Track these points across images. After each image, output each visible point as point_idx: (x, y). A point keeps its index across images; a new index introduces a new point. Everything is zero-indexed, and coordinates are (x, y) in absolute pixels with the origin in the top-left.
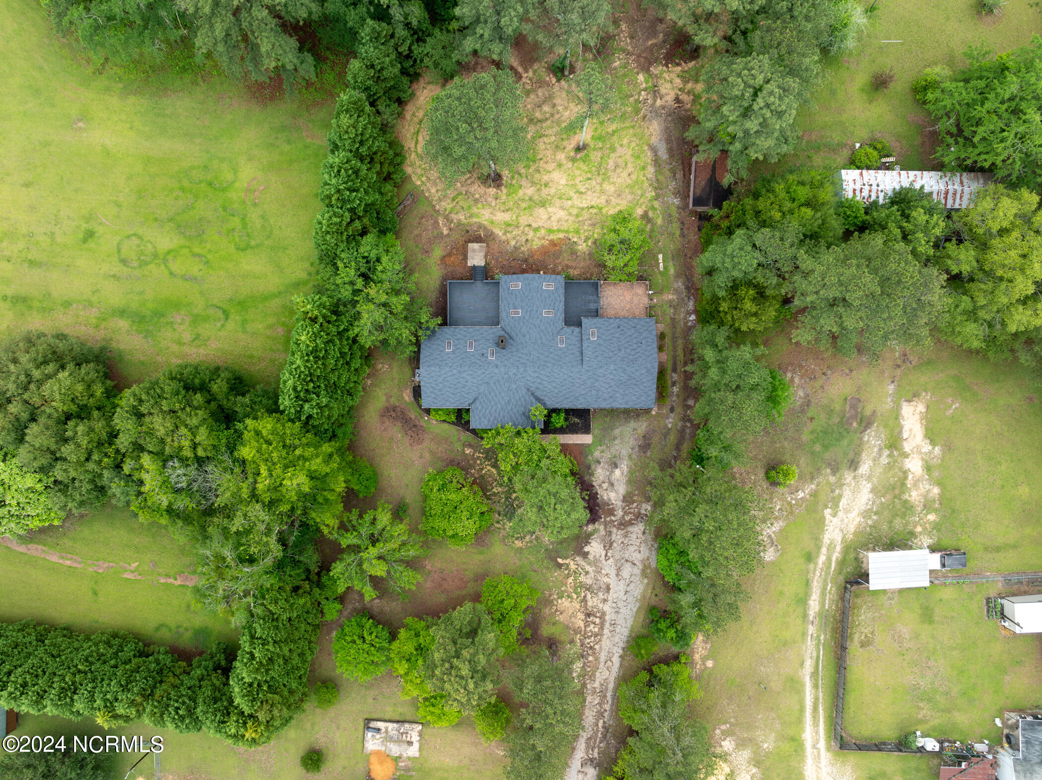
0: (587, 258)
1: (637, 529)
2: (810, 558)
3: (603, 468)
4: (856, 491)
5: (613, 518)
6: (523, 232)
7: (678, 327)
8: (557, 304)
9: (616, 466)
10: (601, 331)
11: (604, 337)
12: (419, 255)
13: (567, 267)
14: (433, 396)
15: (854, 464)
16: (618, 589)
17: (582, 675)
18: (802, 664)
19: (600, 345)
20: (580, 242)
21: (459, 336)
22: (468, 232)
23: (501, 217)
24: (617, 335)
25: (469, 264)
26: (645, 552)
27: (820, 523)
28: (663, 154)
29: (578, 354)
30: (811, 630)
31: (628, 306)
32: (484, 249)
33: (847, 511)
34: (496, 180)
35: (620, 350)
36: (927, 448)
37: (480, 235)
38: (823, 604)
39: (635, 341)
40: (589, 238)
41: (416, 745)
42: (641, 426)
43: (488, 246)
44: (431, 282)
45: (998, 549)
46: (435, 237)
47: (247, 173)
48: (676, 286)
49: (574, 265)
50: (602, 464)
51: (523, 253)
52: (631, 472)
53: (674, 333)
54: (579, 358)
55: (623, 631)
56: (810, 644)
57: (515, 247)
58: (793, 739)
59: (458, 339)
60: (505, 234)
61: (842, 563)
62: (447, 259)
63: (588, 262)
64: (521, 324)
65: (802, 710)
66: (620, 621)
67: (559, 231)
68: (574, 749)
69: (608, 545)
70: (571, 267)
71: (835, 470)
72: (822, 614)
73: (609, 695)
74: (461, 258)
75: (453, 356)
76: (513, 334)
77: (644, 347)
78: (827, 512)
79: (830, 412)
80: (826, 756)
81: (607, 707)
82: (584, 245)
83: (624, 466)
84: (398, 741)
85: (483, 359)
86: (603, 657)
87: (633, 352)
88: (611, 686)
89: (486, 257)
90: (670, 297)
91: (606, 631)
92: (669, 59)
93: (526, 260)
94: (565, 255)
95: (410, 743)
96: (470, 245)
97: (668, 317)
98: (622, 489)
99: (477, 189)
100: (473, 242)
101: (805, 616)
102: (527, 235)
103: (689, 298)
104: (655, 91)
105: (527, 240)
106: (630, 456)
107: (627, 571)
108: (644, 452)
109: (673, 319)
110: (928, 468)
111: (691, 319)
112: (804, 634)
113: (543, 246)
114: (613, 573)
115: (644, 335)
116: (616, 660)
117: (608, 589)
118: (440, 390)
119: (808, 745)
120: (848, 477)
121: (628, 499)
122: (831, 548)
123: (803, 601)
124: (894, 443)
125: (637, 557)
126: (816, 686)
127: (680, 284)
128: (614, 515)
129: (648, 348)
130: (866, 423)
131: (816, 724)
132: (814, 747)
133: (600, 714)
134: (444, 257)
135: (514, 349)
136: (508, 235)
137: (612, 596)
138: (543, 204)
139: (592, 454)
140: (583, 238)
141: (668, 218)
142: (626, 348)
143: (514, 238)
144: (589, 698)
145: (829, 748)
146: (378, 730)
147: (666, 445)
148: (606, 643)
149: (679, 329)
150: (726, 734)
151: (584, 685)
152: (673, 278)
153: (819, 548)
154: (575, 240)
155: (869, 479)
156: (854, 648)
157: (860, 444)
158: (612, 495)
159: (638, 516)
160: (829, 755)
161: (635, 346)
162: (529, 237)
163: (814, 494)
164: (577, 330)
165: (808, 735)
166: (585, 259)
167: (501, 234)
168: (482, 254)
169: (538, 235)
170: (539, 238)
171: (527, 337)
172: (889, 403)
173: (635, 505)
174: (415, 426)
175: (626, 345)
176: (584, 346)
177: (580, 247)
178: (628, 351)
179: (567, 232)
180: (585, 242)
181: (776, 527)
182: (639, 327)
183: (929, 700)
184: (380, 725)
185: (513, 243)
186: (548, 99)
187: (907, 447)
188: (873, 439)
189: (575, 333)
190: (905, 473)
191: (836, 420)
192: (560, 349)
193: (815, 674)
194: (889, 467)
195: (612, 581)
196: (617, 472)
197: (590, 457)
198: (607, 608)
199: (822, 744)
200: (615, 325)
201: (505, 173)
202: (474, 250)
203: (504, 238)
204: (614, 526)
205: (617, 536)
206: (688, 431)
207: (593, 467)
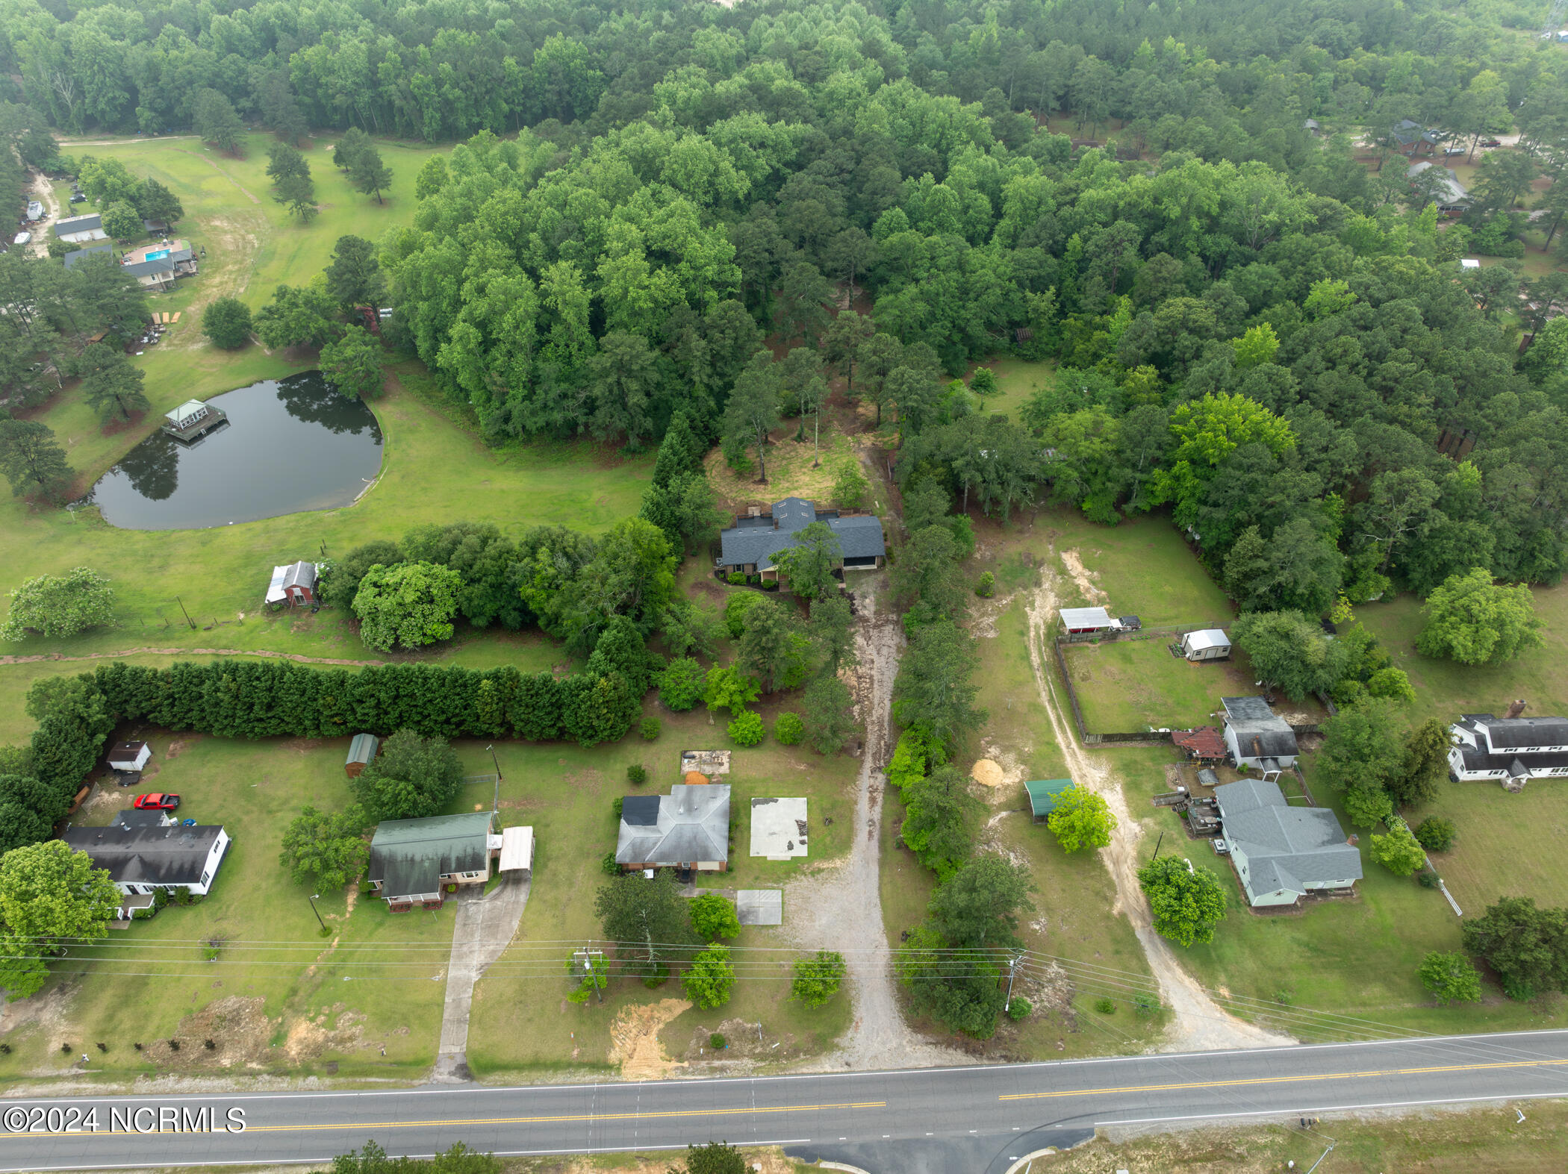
0: (829, 505)
1: (889, 628)
2: (1023, 633)
4: (1045, 597)
5: (869, 624)
6: (784, 500)
7: (895, 531)
9: (867, 597)
15: (1038, 584)
16: (880, 662)
17: (862, 712)
18: (1039, 695)
20: (822, 500)
22: (747, 503)
23: (768, 496)
25: (750, 515)
26: (896, 640)
27: (1025, 616)
28: (869, 462)
30: (1038, 674)
32: (759, 509)
33: (1042, 608)
34: (763, 481)
36: (1087, 573)
37: (756, 504)
38: (1041, 657)
40: (828, 499)
41: (726, 765)
42: (881, 577)
43: (761, 508)
45: (1165, 620)
46: (726, 507)
47: (597, 495)
48: (889, 514)
49: (821, 507)
50: (855, 597)
52: (878, 599)
53: (893, 533)
55: (889, 685)
56: (1041, 684)
58: (1048, 743)
60: (772, 502)
61: (1048, 635)
62: (735, 515)
63: (830, 507)
65: (1049, 723)
66: (885, 678)
67: (808, 498)
68: (863, 762)
69: (868, 638)
71: (1025, 588)
72: (1043, 664)
73: (886, 725)
74: (744, 514)
78: (1027, 609)
79: (1012, 561)
80: (1081, 755)
81: (886, 732)
82: (826, 501)
83: (873, 596)
84: (711, 763)
86: (876, 702)
88: (886, 719)
89: (760, 511)
90: (887, 519)
91: (876, 686)
92: (865, 431)
95: (721, 764)
96: (749, 508)
97: (887, 527)
98: (873, 609)
99: (752, 487)
100: (751, 507)
101: (1031, 666)
102: (787, 500)
103: (899, 518)
104: (859, 442)
106: (875, 592)
107: (885, 651)
108: (885, 589)
109: (891, 528)
110: (1093, 582)
111: (903, 526)
112: (1034, 677)
114: (875, 653)
116: (887, 703)
117: (872, 662)
119: (1063, 746)
120: (1036, 591)
121: (877, 613)
122: (1037, 627)
123: (1026, 657)
124: (1063, 571)
125: (892, 643)
126: (1055, 708)
127: (892, 513)
128: (870, 622)
130: (1040, 564)
131: (1064, 732)
132: (1068, 747)
133: (881, 737)
134: (733, 514)
136: (774, 502)
137: (875, 665)
138: (796, 489)
140: (824, 499)
141: (878, 487)
143: (778, 503)
144: (870, 728)
145: (1081, 747)
146: (693, 757)
148: (877, 693)
150: (990, 744)
151: (864, 719)
152: (887, 511)
153: (1028, 628)
154: (819, 500)
155: (1052, 590)
156: (1076, 681)
157: (1039, 574)
158: (866, 612)
159: (887, 621)
160: (1083, 752)
163: (1014, 601)
165: (1060, 739)
167: (769, 502)
168: (758, 511)
172: (1051, 554)
173: (884, 616)
174: (716, 590)
177: (823, 502)
179: (813, 498)
181: (991, 620)
183: (1152, 710)
184: (696, 753)
186: (795, 450)
187: (1073, 574)
188: (1047, 573)
190: (1078, 586)
191: (1017, 564)
193: (1051, 700)
194: (1064, 584)
195: (875, 657)
196: (869, 600)
198: (873, 672)
199: (1074, 745)
201: (770, 479)
202: (752, 510)
204: (871, 628)
205: (874, 633)
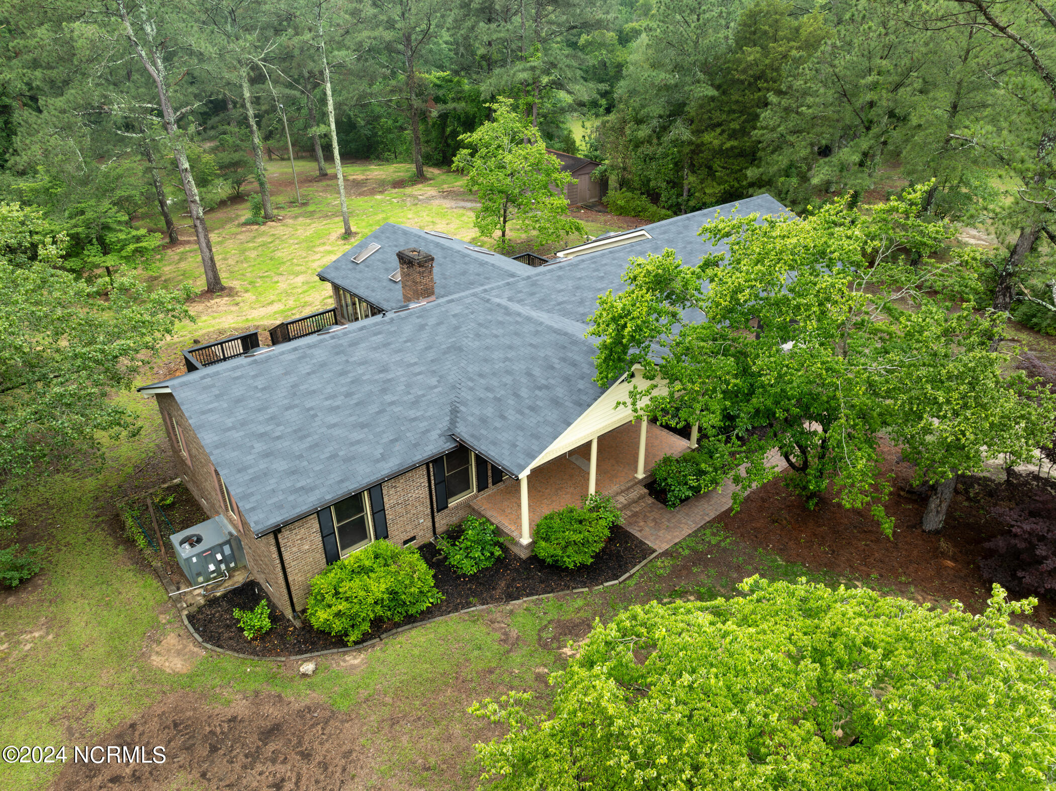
14: (281, 465)
23: (261, 312)
118: (300, 434)
174: (272, 732)
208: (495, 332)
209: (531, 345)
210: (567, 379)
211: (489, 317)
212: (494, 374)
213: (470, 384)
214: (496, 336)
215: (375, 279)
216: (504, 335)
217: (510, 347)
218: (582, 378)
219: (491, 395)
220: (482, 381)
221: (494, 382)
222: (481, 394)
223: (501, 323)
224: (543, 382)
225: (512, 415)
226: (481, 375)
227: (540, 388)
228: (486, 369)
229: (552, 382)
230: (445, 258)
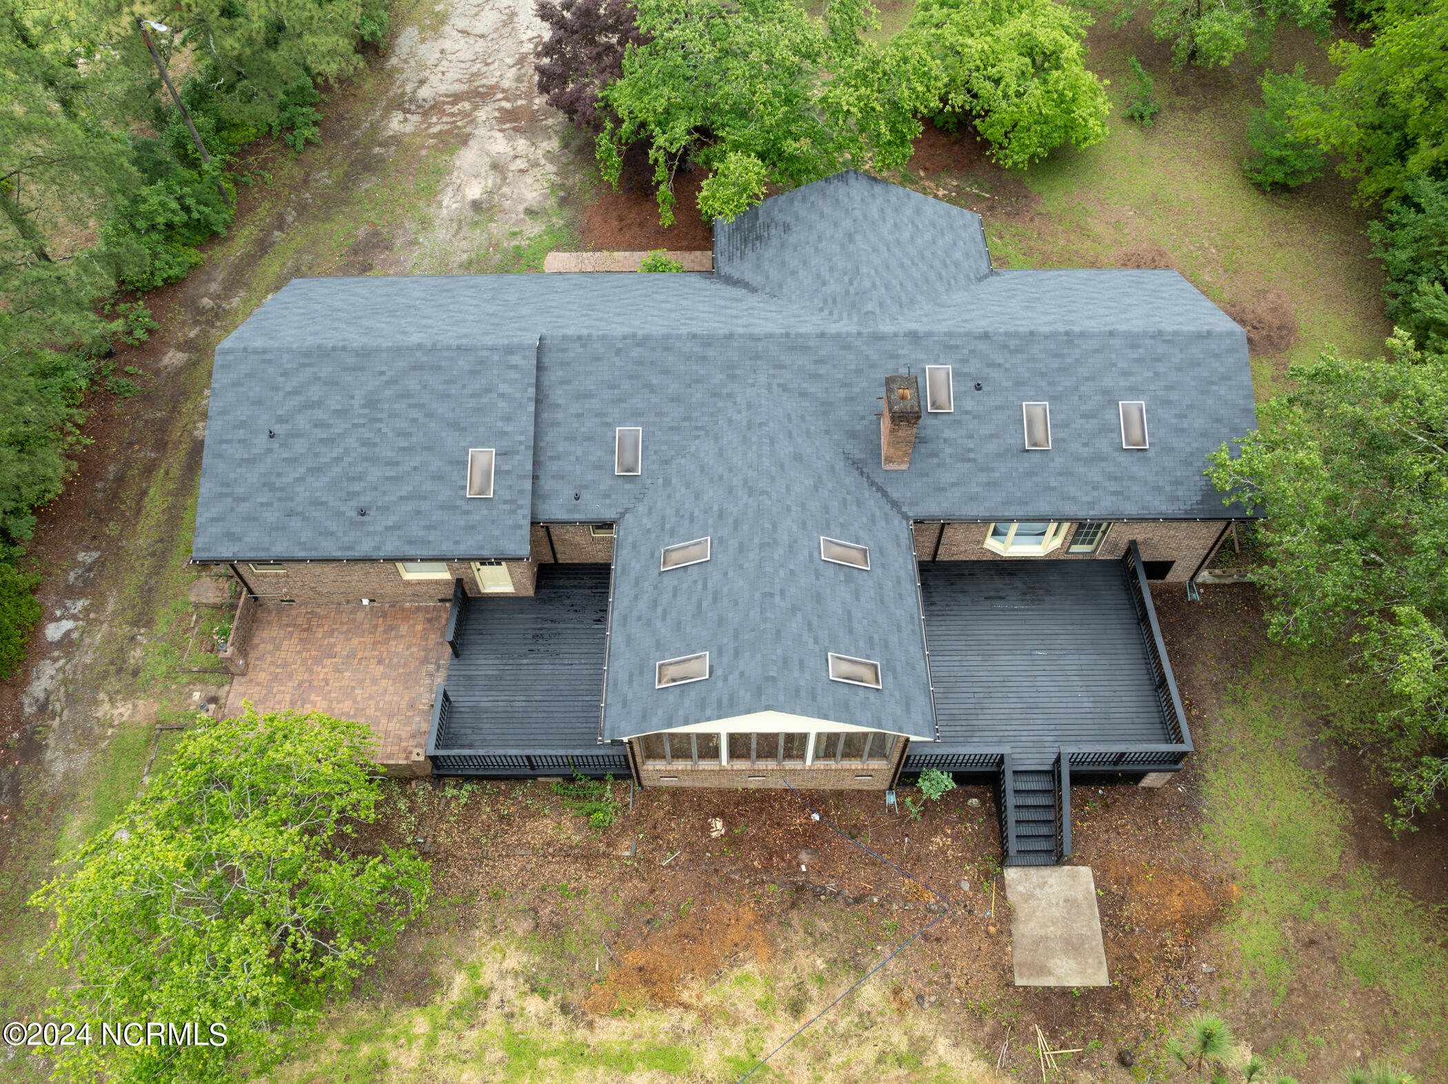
0: (482, 906)
1: (440, 87)
3: (521, 200)
5: (507, 105)
6: (821, 1057)
7: (130, 591)
8: (642, 605)
9: (476, 205)
10: (445, 494)
11: (436, 464)
12: (1344, 925)
13: (588, 858)
19: (455, 426)
20: (509, 989)
21: (1094, 474)
22: (1124, 1061)
24: (375, 474)
25: (1085, 872)
29: (558, 395)
31: (322, 671)
32: (1019, 957)
35: (371, 403)
37: (1052, 1035)
39: (300, 446)
40: (455, 1013)
43: (1005, 974)
44: (1247, 793)
46: (1290, 1024)
48: (82, 760)
49: (553, 869)
50: (521, 208)
51: (817, 940)
52: (432, 194)
53: (157, 570)
54: (553, 376)
57: (860, 970)
59: (1098, 458)
60: (920, 1047)
62: (1202, 905)
63: (478, 880)
64: (813, 506)
67: (622, 1062)
70: (567, 853)
74: (1133, 909)
75: (1107, 381)
76: (850, 478)
77: (265, 420)
82: (488, 975)
83: (449, 203)
85: (974, 367)
87: (315, 392)
89: (1007, 916)
90: (123, 711)
93: (800, 894)
94: (595, 921)
96: (1101, 979)
97: (161, 627)
100: (1089, 995)
102: (799, 1041)
103: (43, 707)
105: (796, 1009)
106: (426, 224)
108: (376, 234)
109: (143, 620)
111: (67, 625)
113: (713, 972)
115: (253, 476)
121: (455, 139)
127: (59, 768)
128: (501, 109)
129: (244, 412)
134: (1216, 917)
135: (842, 413)
136: (899, 1041)
139: (551, 231)
140: (492, 1015)
142: (342, 413)
143: (866, 1021)
147: (299, 251)
149: (132, 583)
152: (84, 793)
154: (535, 1005)
158: (500, 146)
161: (302, 421)
162: (784, 1027)
164: (554, 510)
166: (496, 897)
167: (942, 1045)
168: (1027, 928)
169: (737, 1038)
170: (734, 1021)
171: (785, 449)
173: (435, 130)
175: (340, 426)
176: (526, 420)
177: (514, 961)
178: (334, 402)
179: (578, 1054)
180: (483, 994)
182: (271, 516)
185: (871, 993)
189: (567, 492)
192: (635, 416)
196: (474, 191)
197: (558, 222)
200: (379, 523)
202: (1073, 947)
203: (922, 1025)
204: (504, 91)
206: (214, 287)
207: (552, 202)
208: (898, 287)
209: (889, 250)
210: (896, 210)
211: (889, 301)
212: (932, 267)
213: (952, 282)
214: (901, 284)
215: (882, 601)
216: (896, 278)
217: (902, 266)
218: (888, 201)
219: (948, 262)
220: (943, 273)
221: (937, 264)
222: (953, 269)
223: (886, 287)
224: (910, 226)
225: (949, 238)
226: (940, 277)
227: (917, 227)
228: (933, 276)
229: (906, 220)
230: (788, 508)
